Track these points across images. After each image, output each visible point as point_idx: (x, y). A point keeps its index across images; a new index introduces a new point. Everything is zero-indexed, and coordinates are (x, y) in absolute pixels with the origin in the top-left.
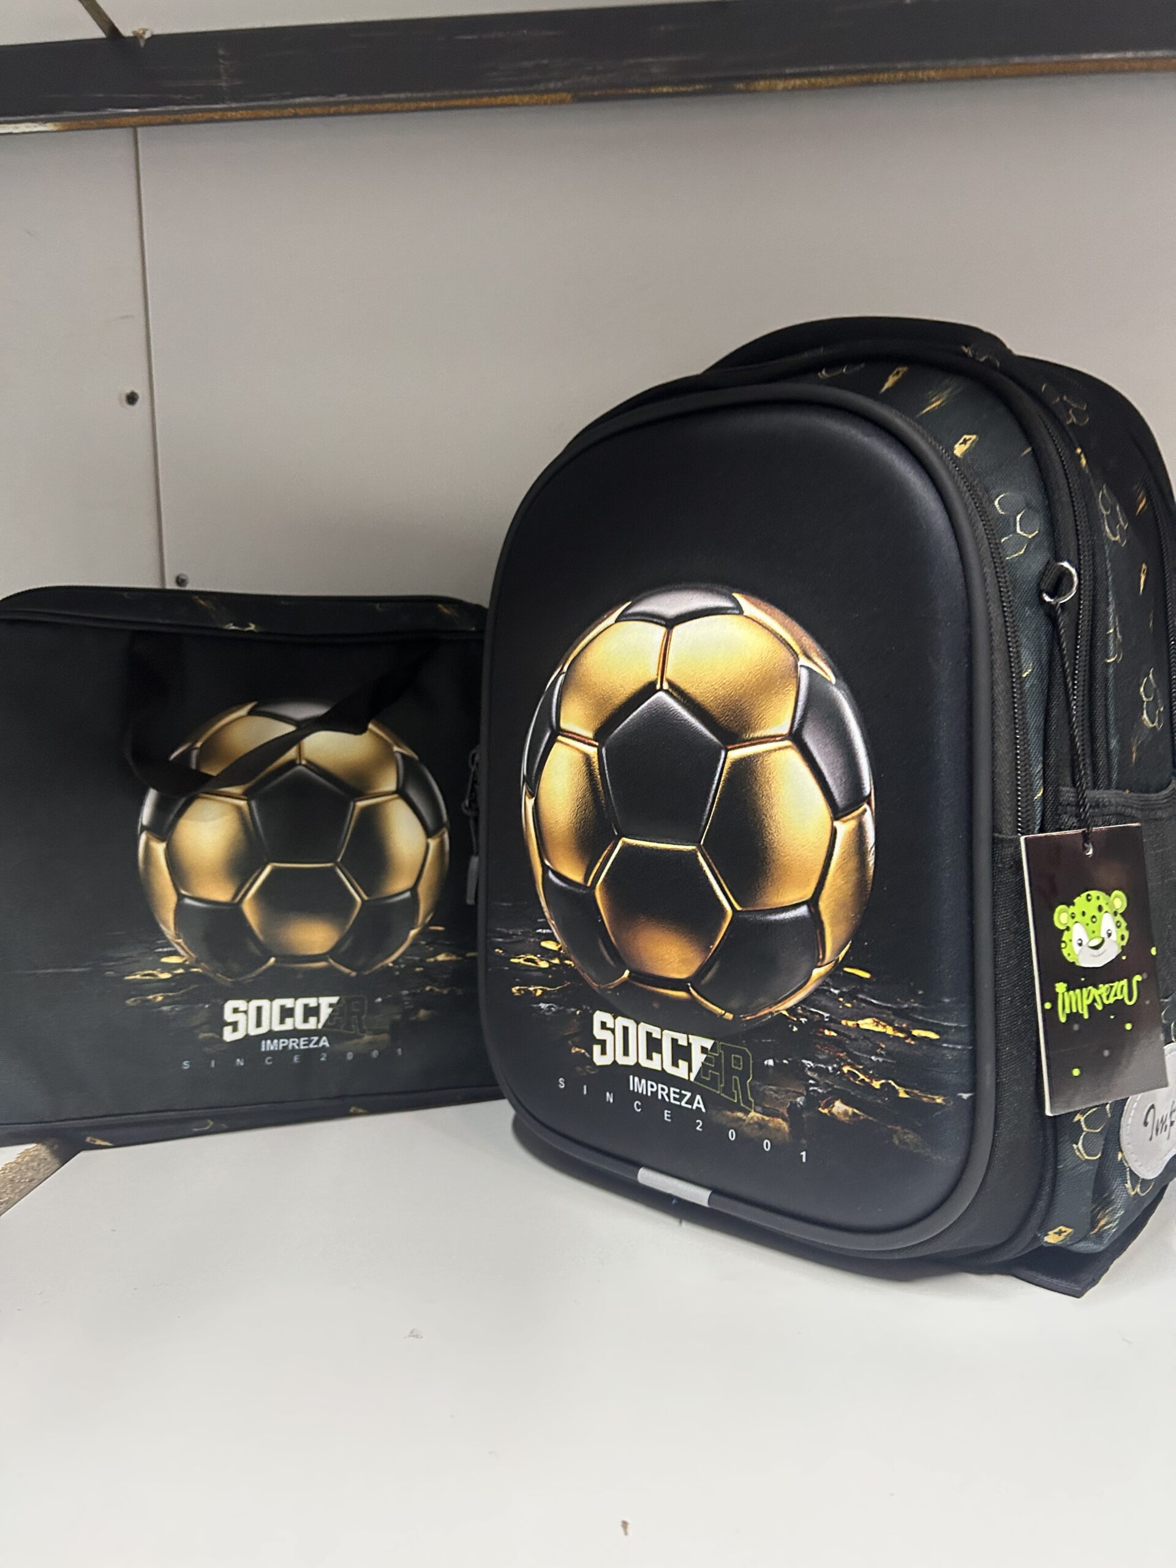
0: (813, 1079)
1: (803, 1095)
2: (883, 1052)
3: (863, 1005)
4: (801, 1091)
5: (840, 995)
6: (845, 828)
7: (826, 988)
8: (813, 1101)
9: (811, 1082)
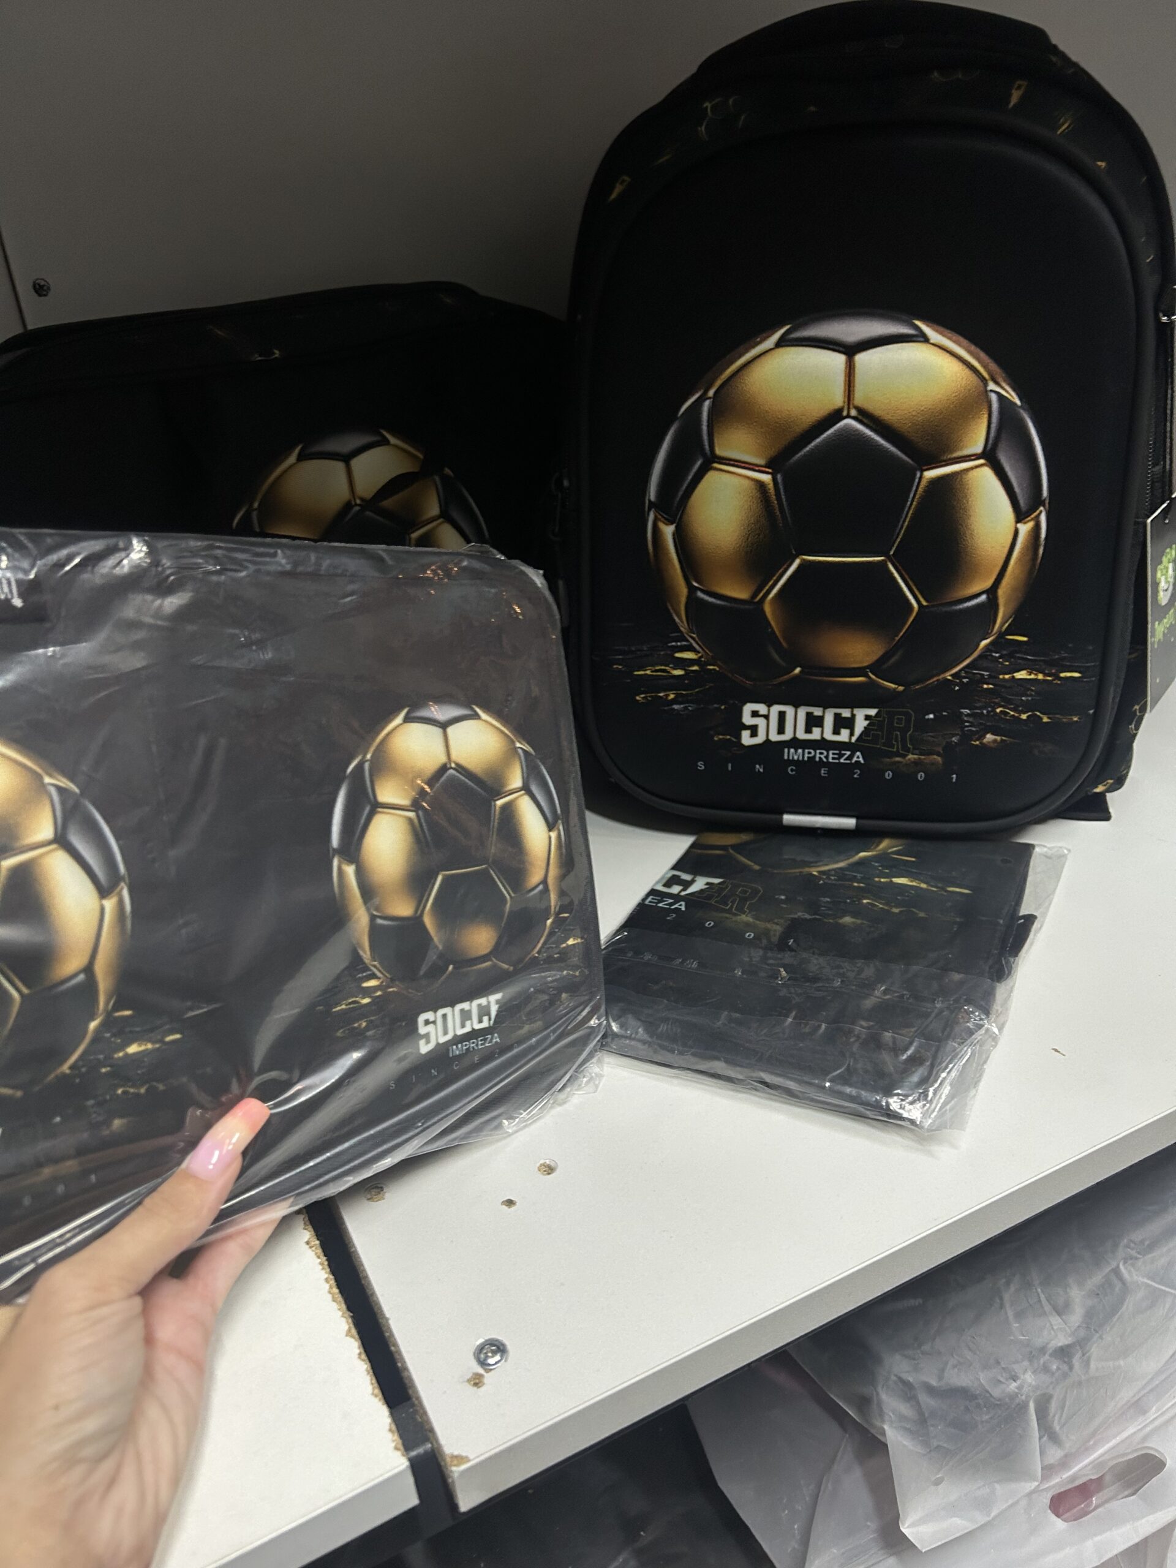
0: (967, 722)
1: (958, 734)
2: (1033, 693)
3: (1019, 661)
4: (957, 732)
5: (1000, 657)
6: (1025, 528)
7: (988, 653)
8: (966, 737)
9: (967, 724)
